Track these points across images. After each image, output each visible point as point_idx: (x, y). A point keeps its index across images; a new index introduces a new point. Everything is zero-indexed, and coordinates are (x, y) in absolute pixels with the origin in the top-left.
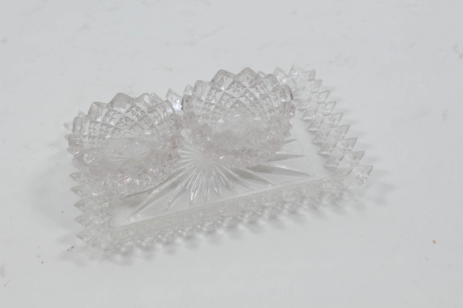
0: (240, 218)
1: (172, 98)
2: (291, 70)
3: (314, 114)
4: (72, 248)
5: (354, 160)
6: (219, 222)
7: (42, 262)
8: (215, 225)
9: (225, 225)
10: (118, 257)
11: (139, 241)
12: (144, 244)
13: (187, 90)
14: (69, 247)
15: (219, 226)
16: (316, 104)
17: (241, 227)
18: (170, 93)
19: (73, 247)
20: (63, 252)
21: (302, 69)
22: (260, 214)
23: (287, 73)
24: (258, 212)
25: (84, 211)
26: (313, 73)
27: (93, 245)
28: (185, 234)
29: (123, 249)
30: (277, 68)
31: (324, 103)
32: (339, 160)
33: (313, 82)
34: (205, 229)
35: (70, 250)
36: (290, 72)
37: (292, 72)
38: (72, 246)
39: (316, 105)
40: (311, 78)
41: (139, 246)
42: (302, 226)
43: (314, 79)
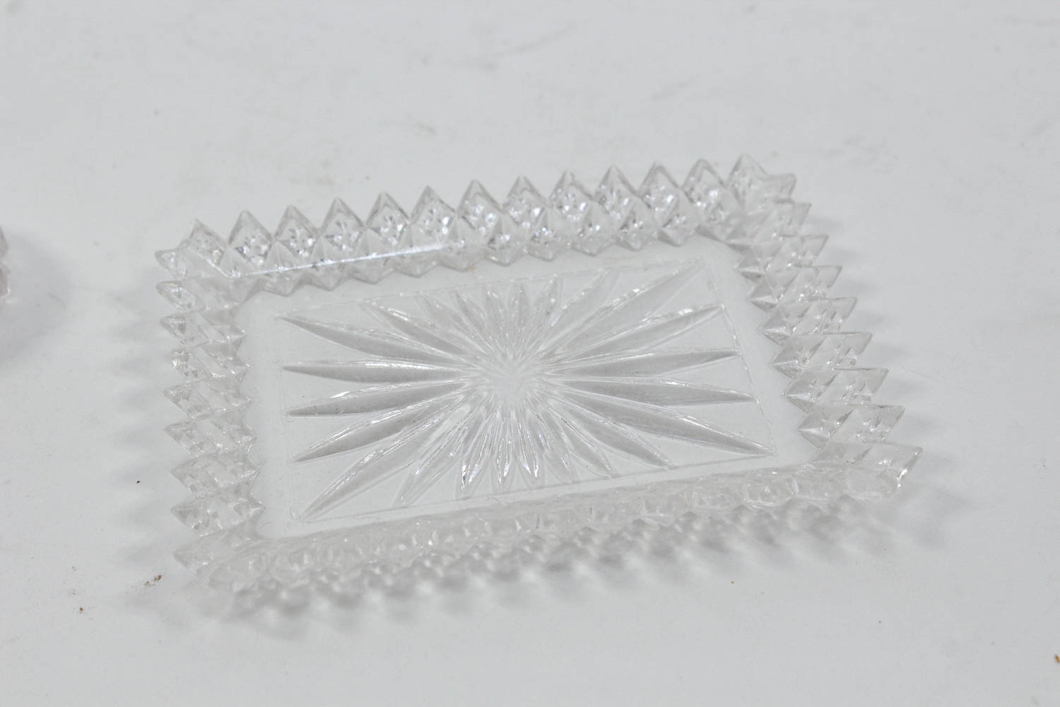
0: (579, 544)
1: (431, 212)
2: (736, 168)
3: (784, 292)
4: (156, 579)
5: (876, 426)
6: (528, 549)
7: (81, 609)
8: (517, 557)
9: (541, 558)
10: (271, 615)
11: (324, 579)
12: (337, 588)
13: (472, 195)
14: (150, 577)
15: (528, 560)
16: (790, 265)
17: (582, 569)
18: (427, 199)
19: (160, 577)
20: (132, 587)
21: (762, 170)
22: (630, 538)
23: (724, 177)
24: (625, 534)
25: (193, 488)
26: (789, 183)
27: (213, 583)
28: (440, 572)
29: (284, 595)
30: (699, 162)
31: (810, 266)
32: (839, 420)
33: (788, 207)
34: (490, 565)
35: (152, 583)
36: (732, 174)
37: (736, 173)
38: (157, 575)
39: (789, 268)
40: (784, 196)
41: (325, 590)
42: (733, 583)
43: (789, 201)
